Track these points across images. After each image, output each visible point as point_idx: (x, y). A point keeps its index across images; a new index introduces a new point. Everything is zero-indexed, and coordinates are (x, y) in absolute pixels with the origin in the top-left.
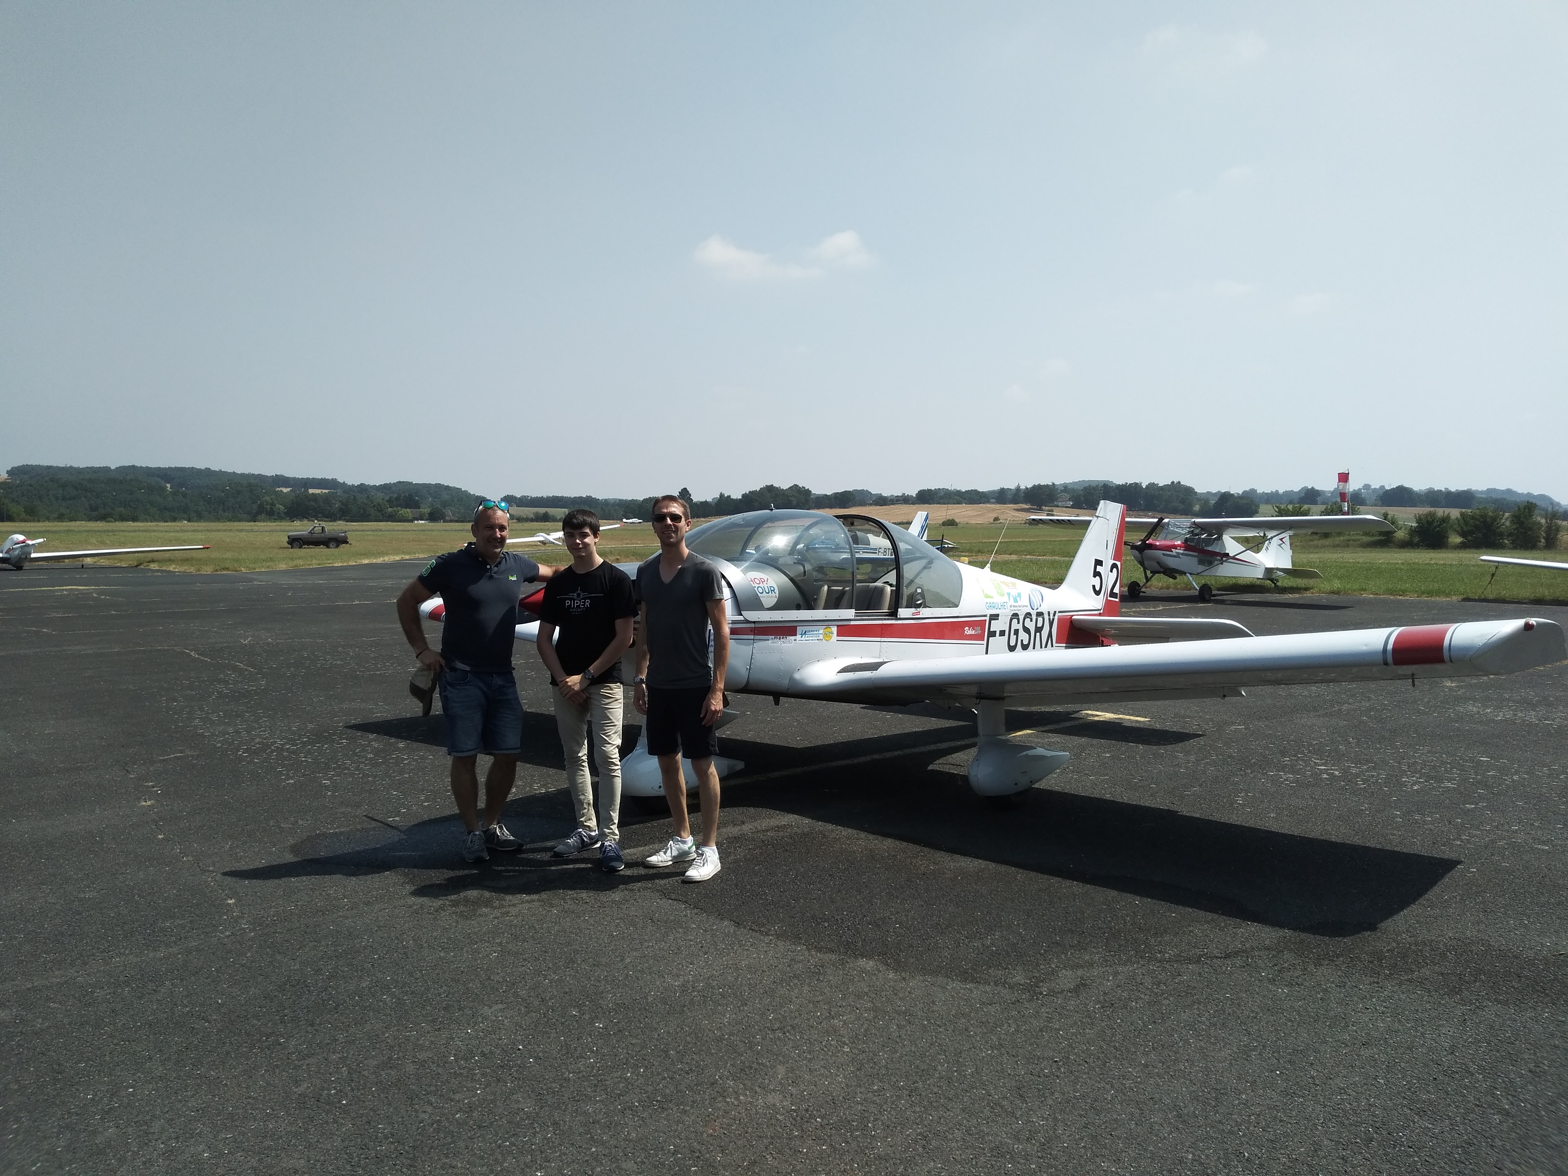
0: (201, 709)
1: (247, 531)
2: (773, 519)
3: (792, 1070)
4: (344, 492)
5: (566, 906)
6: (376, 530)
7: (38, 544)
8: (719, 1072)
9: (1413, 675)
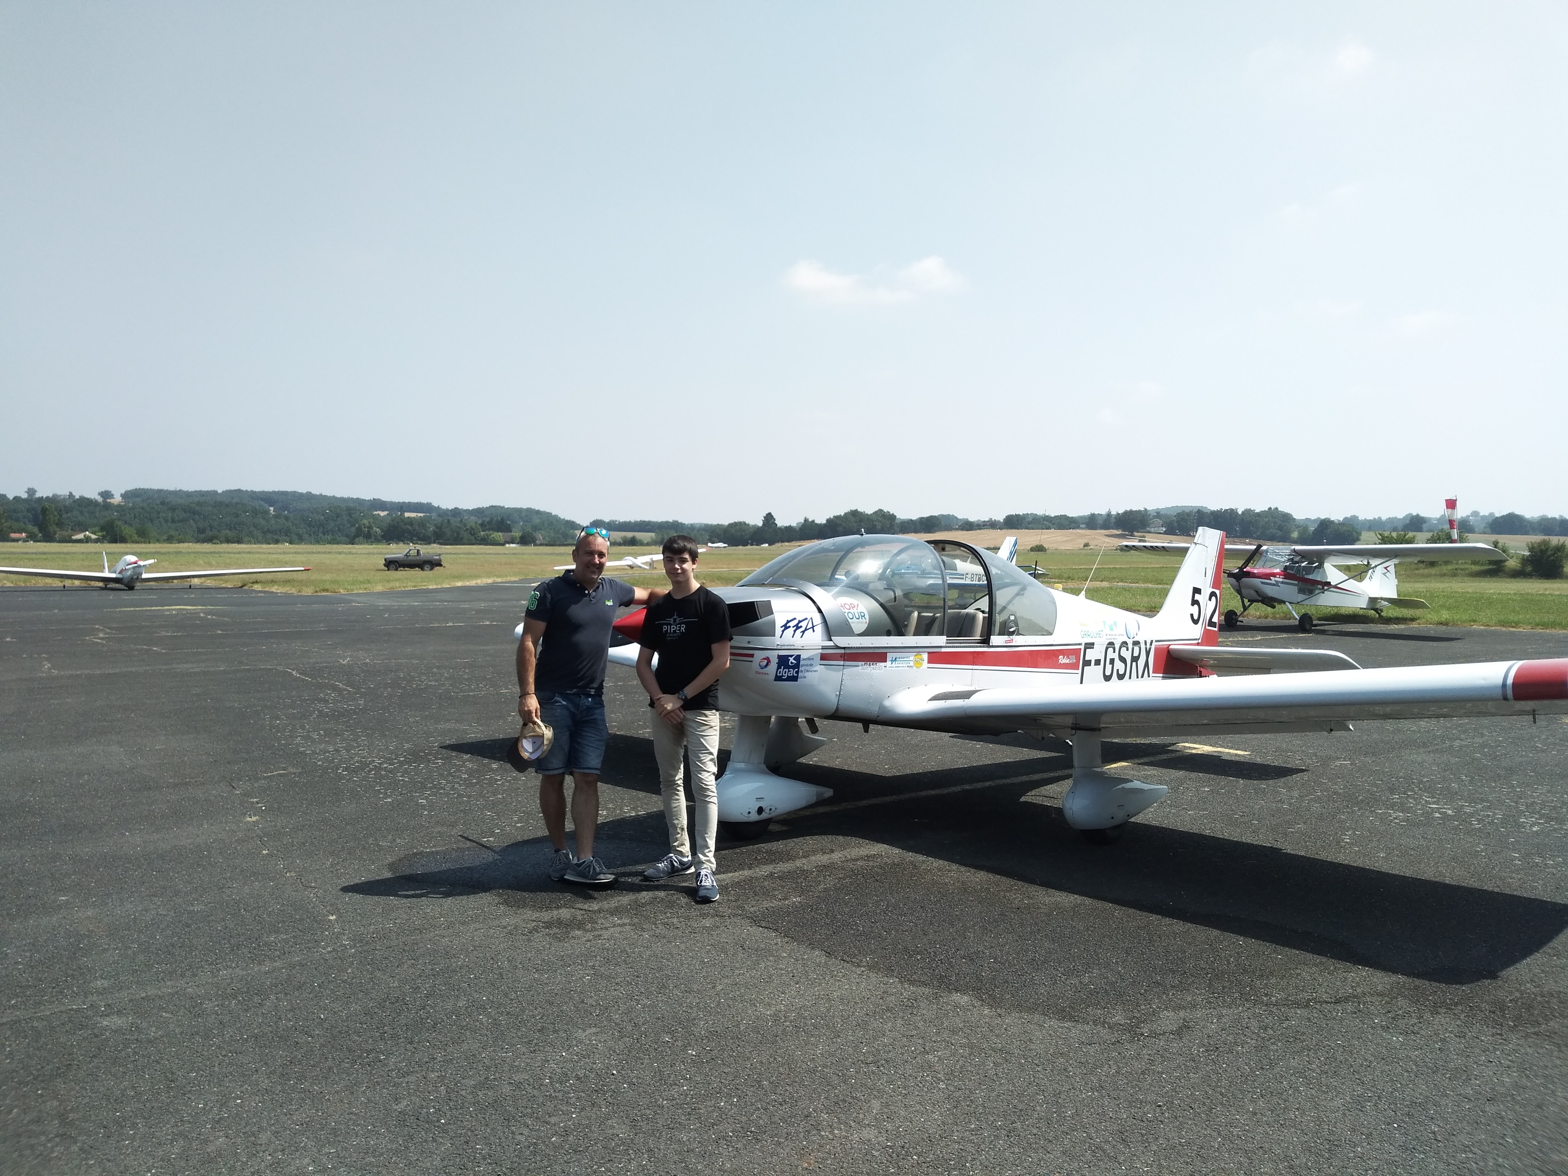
0: (303, 727)
1: (346, 553)
2: (862, 544)
3: (887, 1105)
4: (439, 516)
5: (658, 931)
6: (469, 554)
7: (150, 565)
8: (814, 1105)
9: (1534, 711)
